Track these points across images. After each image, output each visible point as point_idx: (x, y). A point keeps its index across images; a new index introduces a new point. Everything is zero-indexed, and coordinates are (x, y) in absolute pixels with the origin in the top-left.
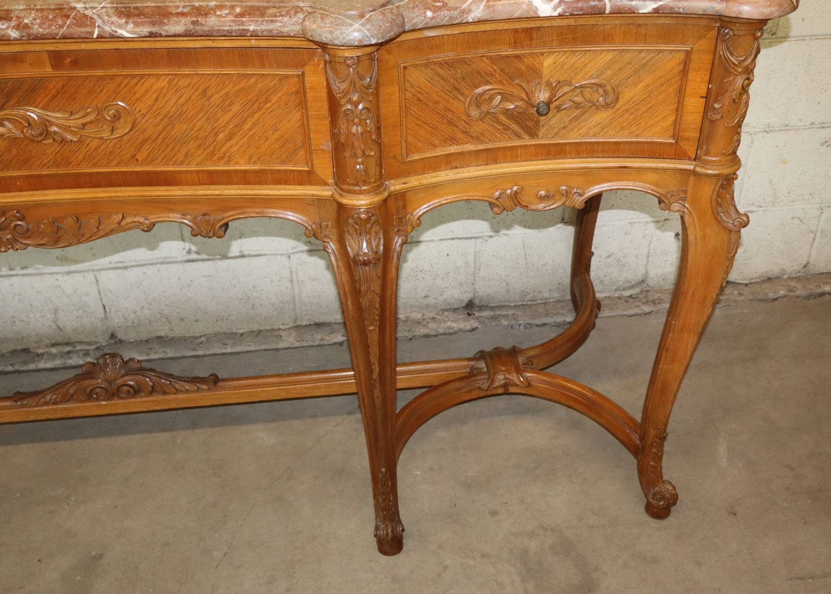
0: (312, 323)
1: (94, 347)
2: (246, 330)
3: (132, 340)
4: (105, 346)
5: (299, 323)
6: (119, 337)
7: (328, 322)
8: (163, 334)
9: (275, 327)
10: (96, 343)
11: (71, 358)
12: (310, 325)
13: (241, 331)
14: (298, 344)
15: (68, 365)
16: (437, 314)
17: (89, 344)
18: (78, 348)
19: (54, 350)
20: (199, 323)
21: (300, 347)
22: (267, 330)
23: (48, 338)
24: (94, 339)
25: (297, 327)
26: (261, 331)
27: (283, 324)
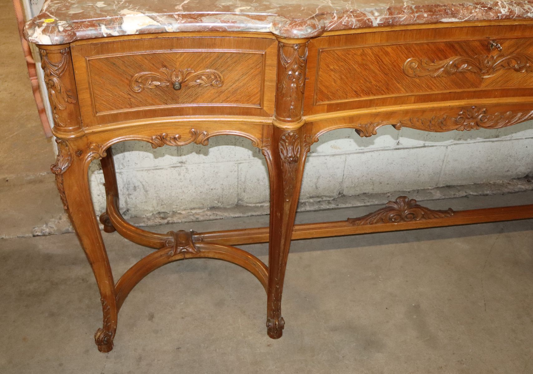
0: (445, 186)
1: (332, 199)
2: (411, 190)
3: (350, 195)
4: (337, 198)
5: (438, 186)
6: (344, 193)
7: (453, 185)
8: (366, 192)
9: (426, 188)
10: (332, 196)
11: (322, 205)
12: (444, 187)
13: (408, 190)
14: (443, 197)
15: (321, 208)
16: (510, 181)
17: (330, 197)
18: (325, 199)
19: (311, 200)
20: (388, 185)
21: (445, 199)
22: (422, 190)
23: (308, 194)
24: (332, 194)
25: (437, 188)
26: (419, 190)
27: (430, 186)
